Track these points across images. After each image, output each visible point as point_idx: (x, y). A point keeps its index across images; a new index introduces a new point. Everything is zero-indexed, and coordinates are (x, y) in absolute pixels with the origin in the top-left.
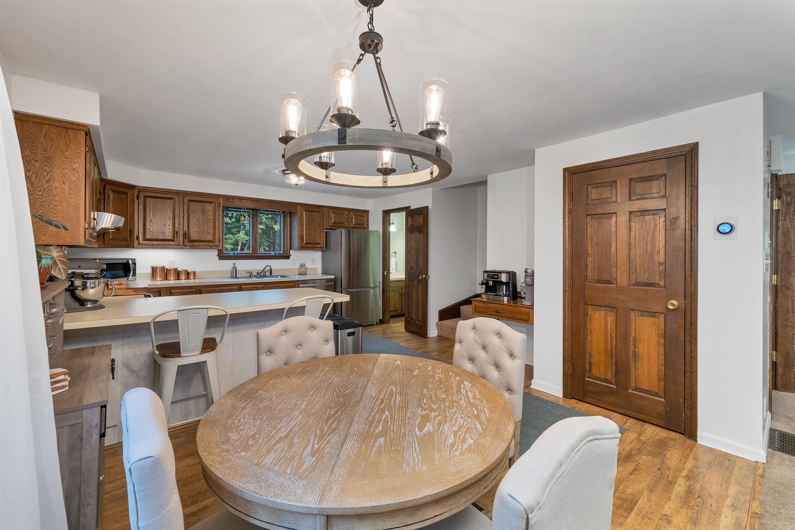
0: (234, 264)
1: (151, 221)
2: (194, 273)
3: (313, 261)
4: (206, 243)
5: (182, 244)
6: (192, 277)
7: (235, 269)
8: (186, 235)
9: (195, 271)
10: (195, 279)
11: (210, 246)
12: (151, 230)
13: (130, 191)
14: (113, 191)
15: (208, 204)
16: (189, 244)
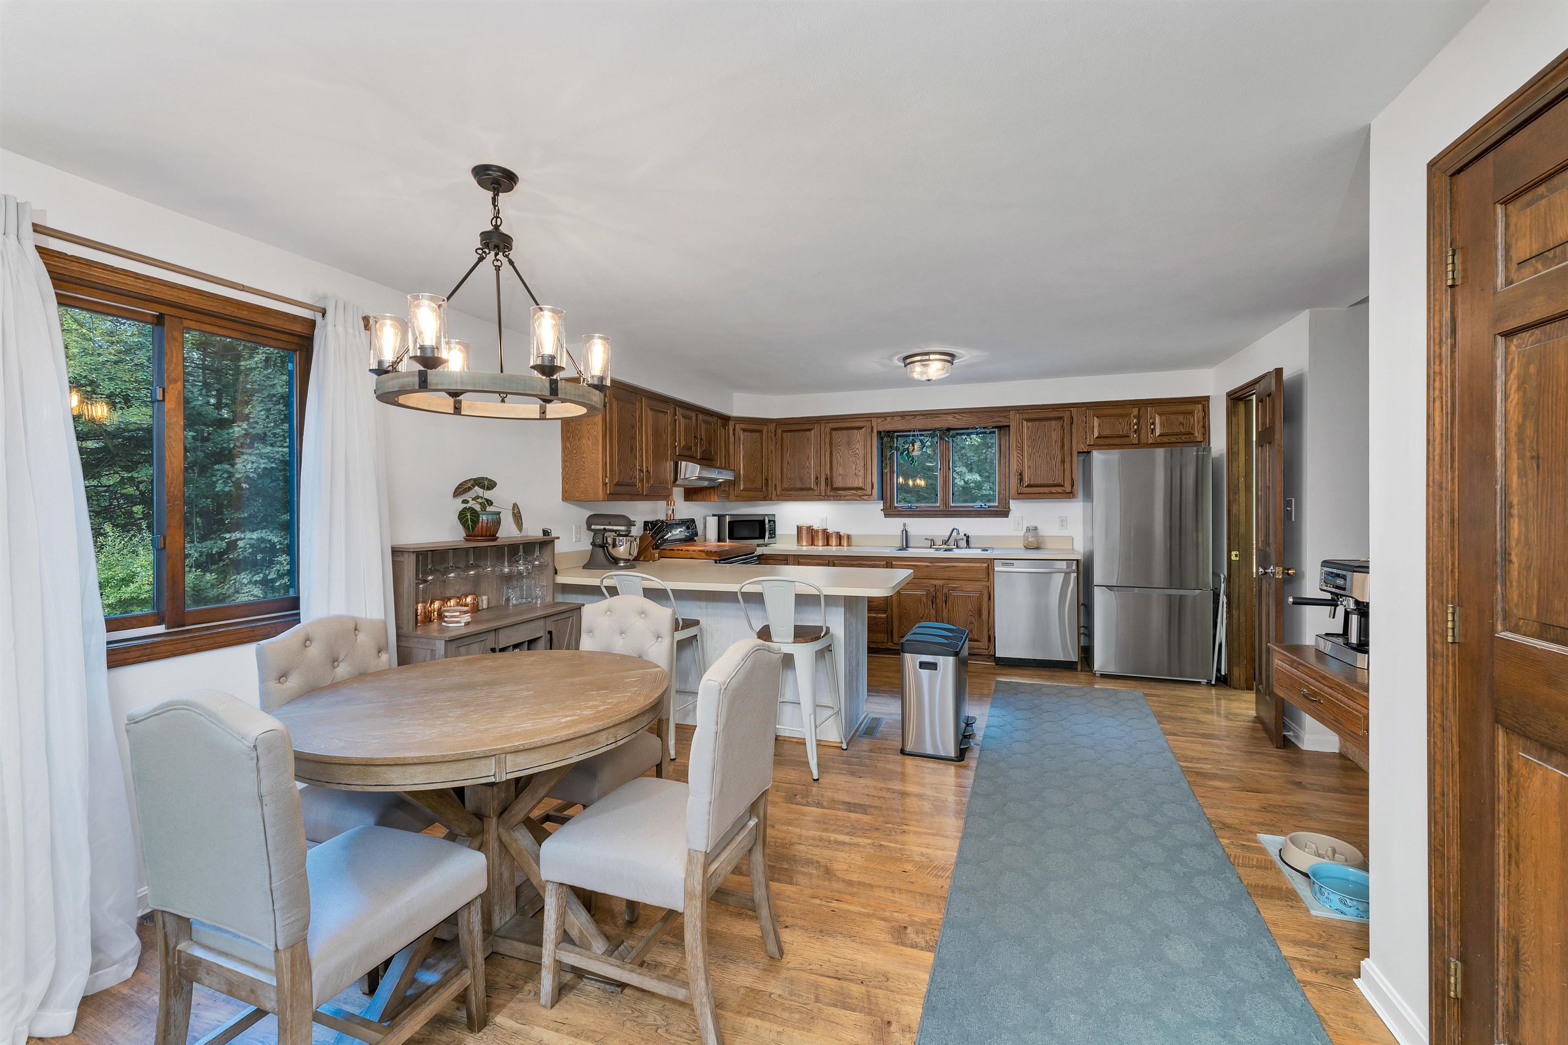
0: (905, 525)
1: (788, 463)
2: (849, 537)
3: (1063, 522)
4: (854, 492)
5: (823, 494)
6: (845, 542)
7: (906, 534)
8: (829, 481)
9: (848, 533)
10: (849, 545)
11: (860, 496)
12: (789, 476)
13: (765, 428)
14: (744, 430)
15: (856, 431)
16: (832, 493)
